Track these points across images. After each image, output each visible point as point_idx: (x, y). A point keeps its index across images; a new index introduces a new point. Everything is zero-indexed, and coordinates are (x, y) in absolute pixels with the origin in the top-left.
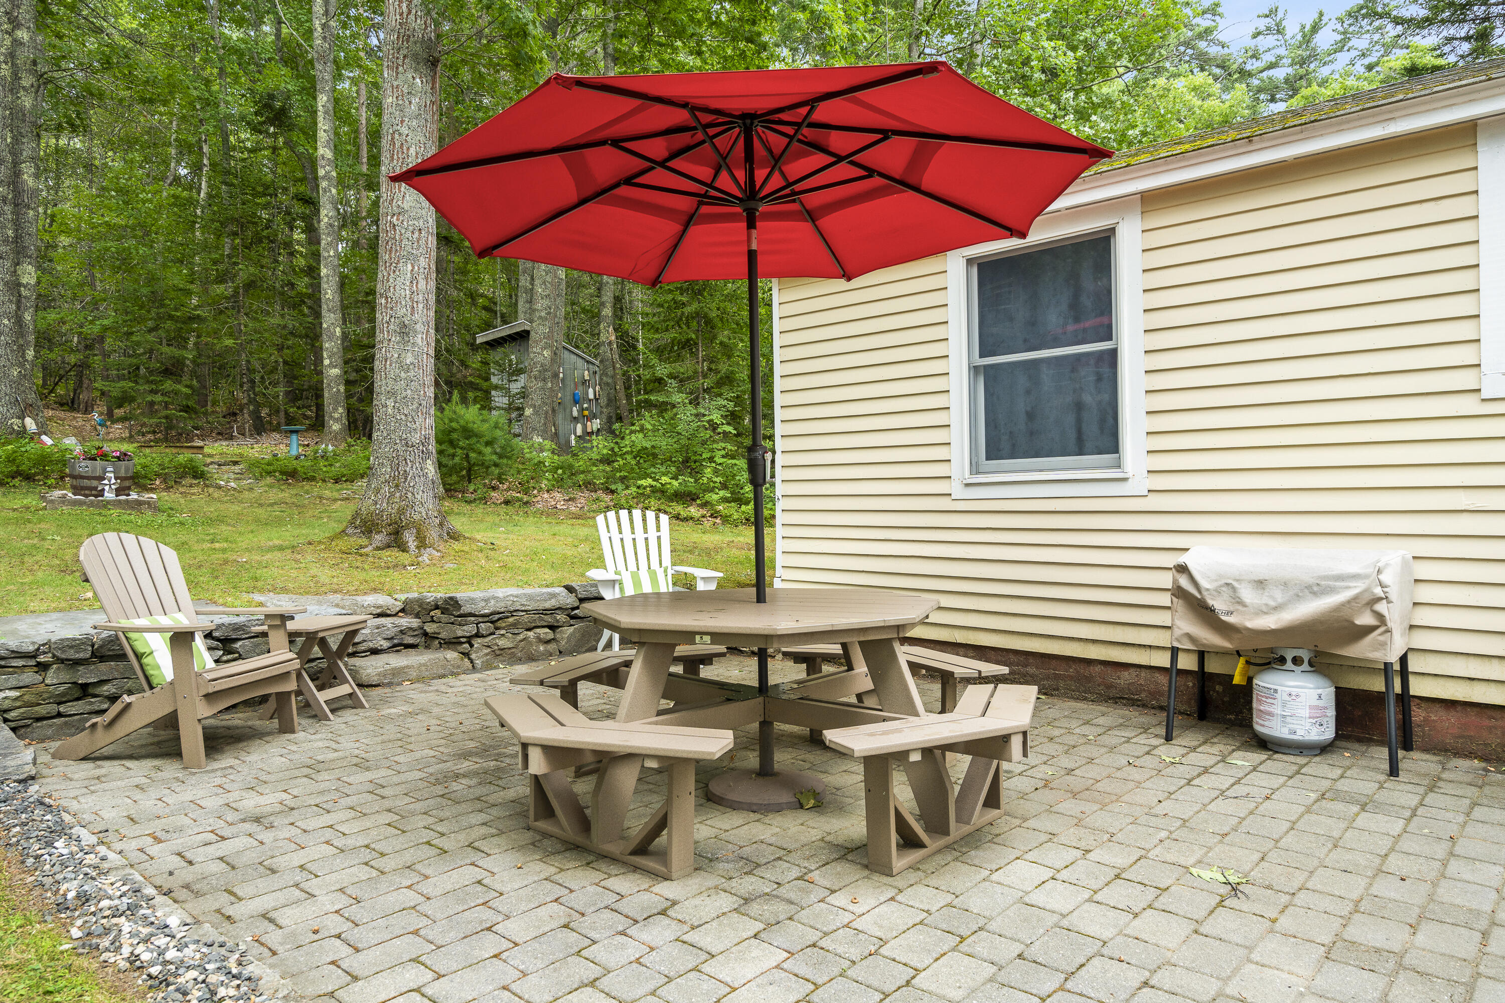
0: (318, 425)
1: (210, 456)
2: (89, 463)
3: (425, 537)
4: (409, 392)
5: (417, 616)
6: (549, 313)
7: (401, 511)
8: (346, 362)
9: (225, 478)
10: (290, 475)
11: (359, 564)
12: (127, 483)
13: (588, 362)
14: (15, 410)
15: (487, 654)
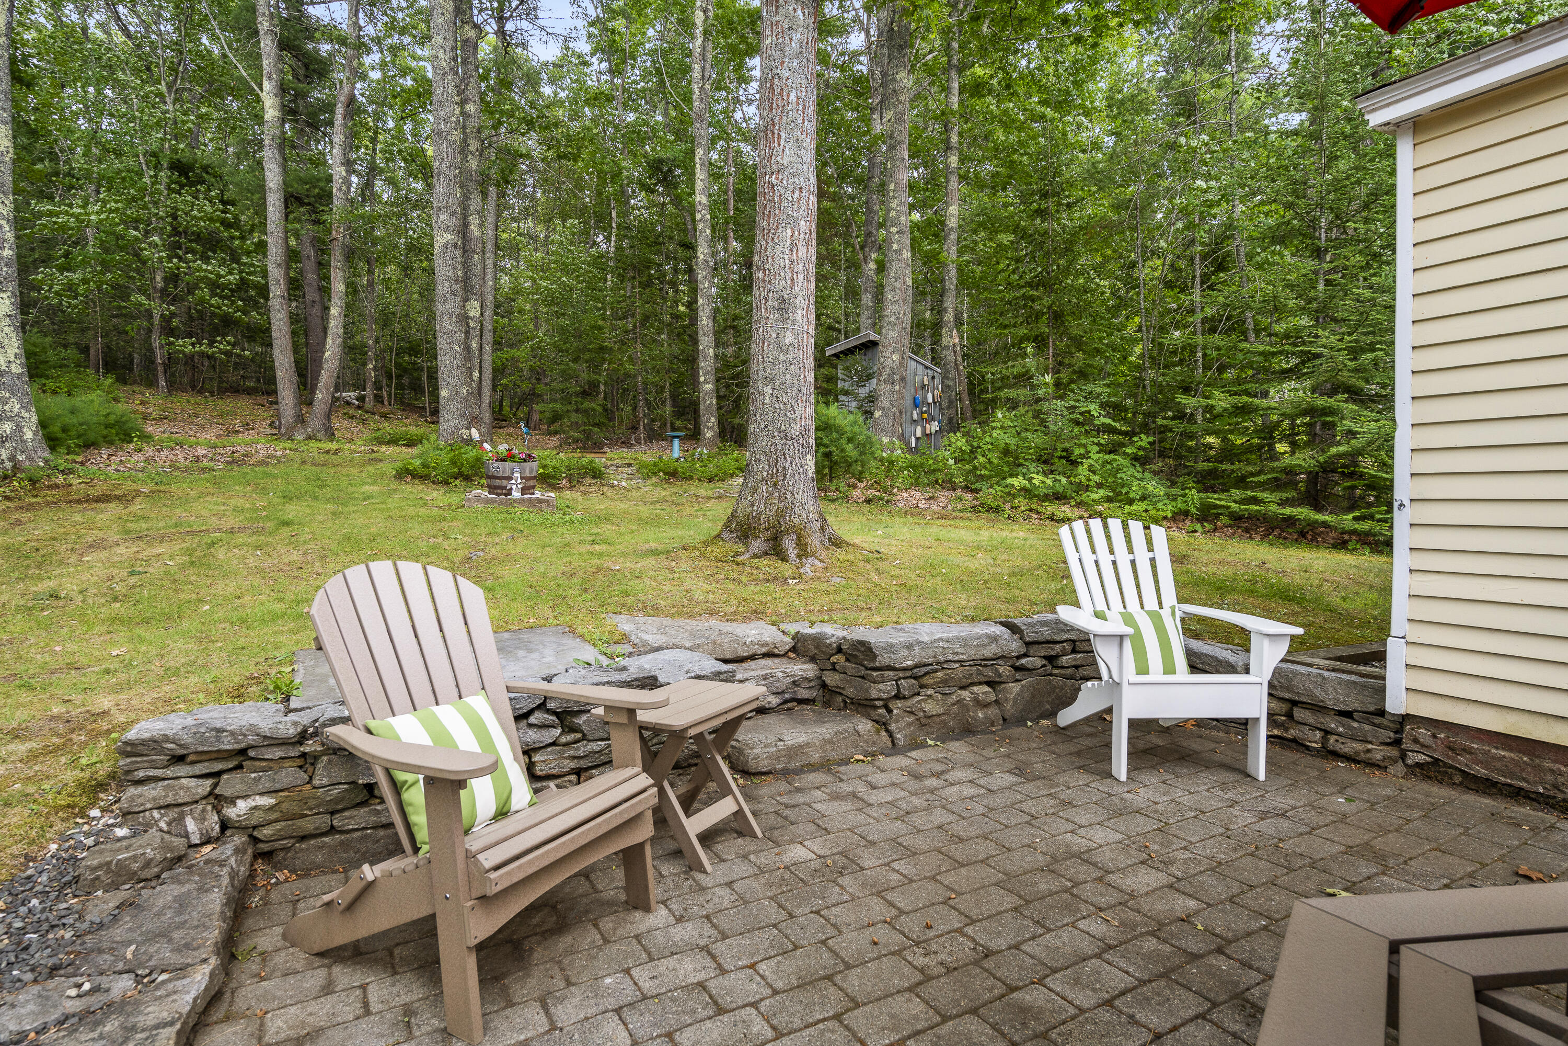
0: (695, 435)
1: (611, 459)
2: (500, 464)
3: (806, 544)
4: (788, 376)
5: (813, 659)
6: (898, 318)
7: (780, 514)
8: (717, 381)
9: (619, 478)
10: (672, 475)
11: (736, 576)
12: (531, 483)
13: (927, 368)
14: (464, 422)
15: (910, 724)
